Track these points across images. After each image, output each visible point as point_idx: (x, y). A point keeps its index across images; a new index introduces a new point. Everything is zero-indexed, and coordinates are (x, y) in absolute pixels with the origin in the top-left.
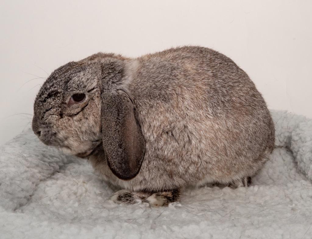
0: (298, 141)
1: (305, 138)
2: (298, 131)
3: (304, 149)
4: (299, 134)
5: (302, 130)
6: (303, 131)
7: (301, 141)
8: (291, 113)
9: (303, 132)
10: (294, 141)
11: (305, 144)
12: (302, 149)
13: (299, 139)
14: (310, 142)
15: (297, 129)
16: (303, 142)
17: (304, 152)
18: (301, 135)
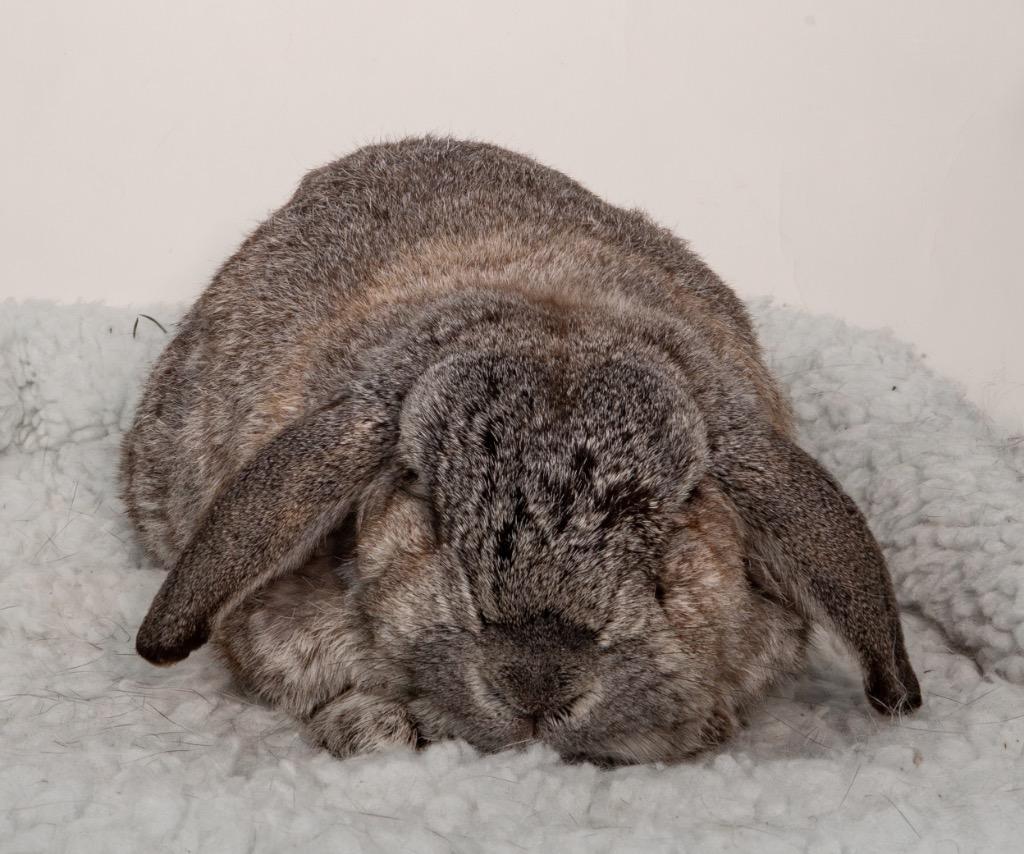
0: (818, 422)
1: (842, 413)
2: (819, 384)
3: (839, 454)
4: (821, 394)
5: (830, 379)
6: (837, 381)
7: (830, 422)
8: (785, 305)
9: (835, 387)
10: (802, 422)
11: (844, 435)
12: (834, 457)
13: (821, 416)
14: (866, 426)
15: (813, 376)
16: (835, 427)
17: (841, 468)
18: (827, 398)
